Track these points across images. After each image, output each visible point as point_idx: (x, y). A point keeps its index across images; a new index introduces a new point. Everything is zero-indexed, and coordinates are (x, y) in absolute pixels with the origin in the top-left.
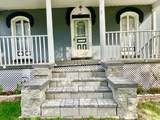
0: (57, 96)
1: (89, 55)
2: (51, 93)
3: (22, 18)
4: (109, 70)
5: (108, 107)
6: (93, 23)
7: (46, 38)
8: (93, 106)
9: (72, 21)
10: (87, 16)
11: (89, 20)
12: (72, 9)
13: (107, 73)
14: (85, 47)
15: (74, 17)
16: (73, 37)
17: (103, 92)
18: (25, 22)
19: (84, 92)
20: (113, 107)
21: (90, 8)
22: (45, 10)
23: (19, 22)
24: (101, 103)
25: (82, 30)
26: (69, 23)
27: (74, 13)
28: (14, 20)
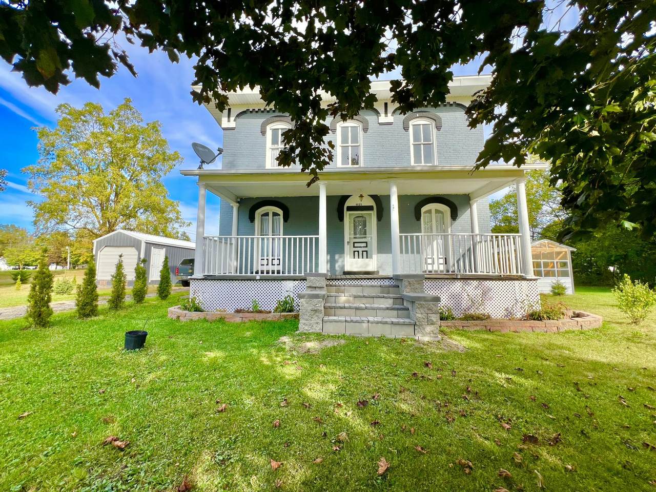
0: (338, 311)
1: (370, 269)
2: (330, 308)
3: (271, 209)
4: (405, 283)
5: (404, 324)
6: (380, 217)
7: (317, 239)
8: (386, 323)
9: (347, 214)
10: (370, 208)
11: (374, 214)
12: (347, 197)
13: (402, 288)
14: (366, 254)
15: (350, 209)
16: (346, 239)
17: (398, 309)
18: (275, 214)
19: (373, 309)
20: (410, 324)
21: (374, 197)
22: (318, 197)
23: (267, 214)
24: (395, 320)
25: (361, 227)
26: (341, 218)
27: (349, 203)
28: (259, 212)
